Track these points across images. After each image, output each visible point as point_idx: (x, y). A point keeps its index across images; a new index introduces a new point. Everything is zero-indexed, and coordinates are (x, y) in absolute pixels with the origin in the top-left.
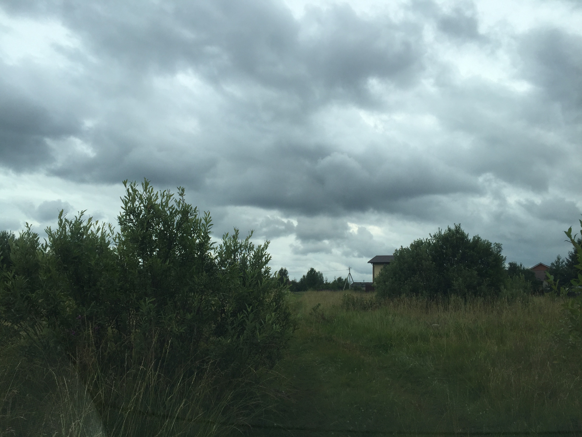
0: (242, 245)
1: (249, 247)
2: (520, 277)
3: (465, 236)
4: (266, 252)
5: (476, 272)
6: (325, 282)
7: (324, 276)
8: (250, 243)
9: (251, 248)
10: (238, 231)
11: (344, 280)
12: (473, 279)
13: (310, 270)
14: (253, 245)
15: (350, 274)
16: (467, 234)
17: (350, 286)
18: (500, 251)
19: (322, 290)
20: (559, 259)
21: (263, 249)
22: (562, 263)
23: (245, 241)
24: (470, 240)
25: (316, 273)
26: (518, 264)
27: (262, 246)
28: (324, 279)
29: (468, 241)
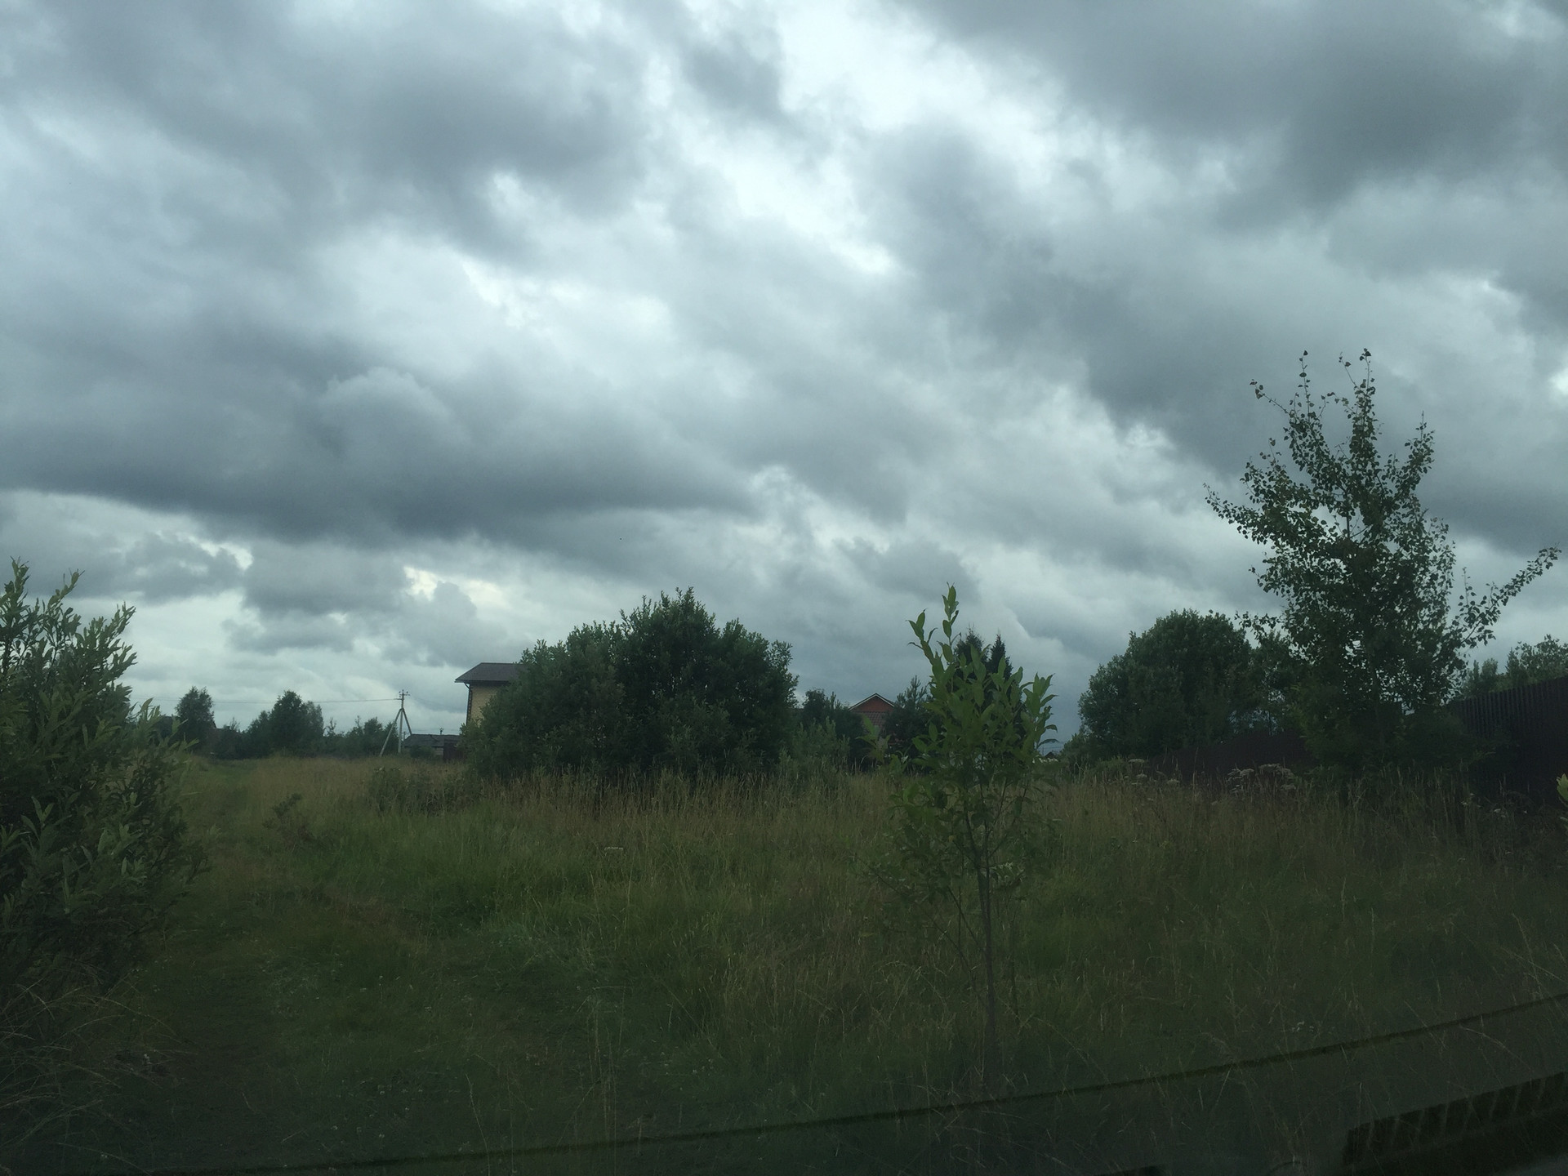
0: (39, 613)
1: (60, 624)
2: (825, 728)
3: (707, 621)
4: (118, 641)
5: (726, 713)
6: (326, 733)
7: (326, 717)
8: (64, 611)
9: (69, 627)
10: (24, 570)
11: (384, 728)
12: (717, 730)
13: (282, 696)
14: (77, 618)
15: (402, 710)
16: (710, 615)
17: (400, 745)
18: (785, 663)
19: (313, 755)
20: (915, 686)
21: (109, 633)
22: (921, 695)
23: (51, 603)
24: (718, 631)
25: (303, 706)
26: (828, 695)
27: (108, 623)
28: (326, 724)
29: (713, 634)
